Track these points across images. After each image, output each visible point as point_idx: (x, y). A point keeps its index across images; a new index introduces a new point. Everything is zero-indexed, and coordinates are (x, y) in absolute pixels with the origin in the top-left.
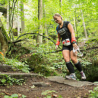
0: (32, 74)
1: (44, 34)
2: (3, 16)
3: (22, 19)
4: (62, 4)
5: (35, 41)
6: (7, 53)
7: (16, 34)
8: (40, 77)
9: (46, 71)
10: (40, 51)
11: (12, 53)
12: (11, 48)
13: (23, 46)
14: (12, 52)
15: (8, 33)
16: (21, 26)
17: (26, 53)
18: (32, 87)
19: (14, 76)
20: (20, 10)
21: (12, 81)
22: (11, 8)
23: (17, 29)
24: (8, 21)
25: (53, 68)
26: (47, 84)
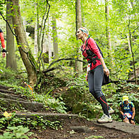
0: (70, 115)
2: (30, 37)
3: (55, 40)
4: (109, 16)
5: (72, 68)
7: (46, 61)
8: (81, 119)
9: (89, 111)
11: (42, 87)
12: (40, 80)
13: (57, 77)
14: (42, 85)
15: (36, 60)
16: (52, 49)
17: (60, 87)
18: (71, 133)
19: (47, 118)
20: (51, 28)
21: (44, 124)
22: (40, 26)
23: (47, 53)
24: (36, 44)
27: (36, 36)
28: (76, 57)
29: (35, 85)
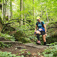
1: (24, 19)
3: (11, 11)
5: (18, 23)
6: (2, 31)
7: (7, 20)
9: (25, 41)
10: (21, 29)
11: (5, 31)
12: (4, 28)
13: (11, 27)
15: (3, 19)
16: (10, 15)
17: (13, 31)
18: (16, 49)
20: (10, 5)
21: (4, 46)
22: (5, 4)
23: (8, 16)
24: (3, 12)
25: (29, 39)
26: (24, 47)
27: (3, 9)
28: (20, 19)
29: (2, 30)
